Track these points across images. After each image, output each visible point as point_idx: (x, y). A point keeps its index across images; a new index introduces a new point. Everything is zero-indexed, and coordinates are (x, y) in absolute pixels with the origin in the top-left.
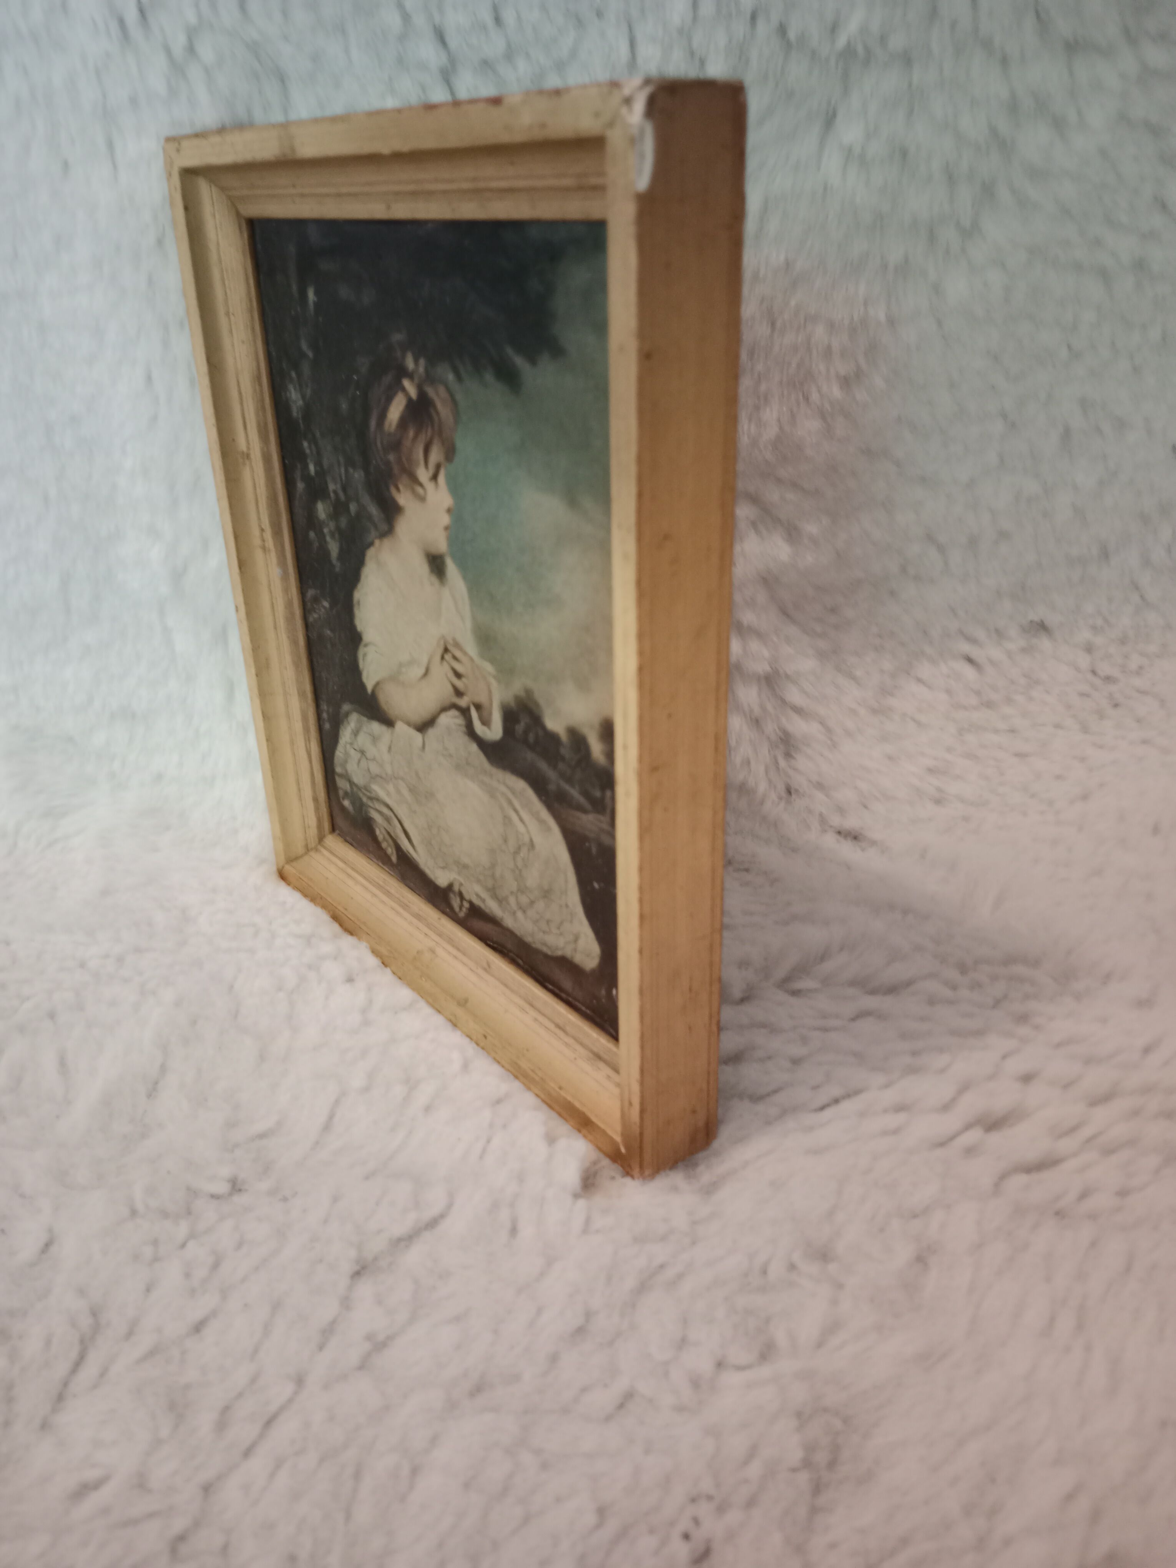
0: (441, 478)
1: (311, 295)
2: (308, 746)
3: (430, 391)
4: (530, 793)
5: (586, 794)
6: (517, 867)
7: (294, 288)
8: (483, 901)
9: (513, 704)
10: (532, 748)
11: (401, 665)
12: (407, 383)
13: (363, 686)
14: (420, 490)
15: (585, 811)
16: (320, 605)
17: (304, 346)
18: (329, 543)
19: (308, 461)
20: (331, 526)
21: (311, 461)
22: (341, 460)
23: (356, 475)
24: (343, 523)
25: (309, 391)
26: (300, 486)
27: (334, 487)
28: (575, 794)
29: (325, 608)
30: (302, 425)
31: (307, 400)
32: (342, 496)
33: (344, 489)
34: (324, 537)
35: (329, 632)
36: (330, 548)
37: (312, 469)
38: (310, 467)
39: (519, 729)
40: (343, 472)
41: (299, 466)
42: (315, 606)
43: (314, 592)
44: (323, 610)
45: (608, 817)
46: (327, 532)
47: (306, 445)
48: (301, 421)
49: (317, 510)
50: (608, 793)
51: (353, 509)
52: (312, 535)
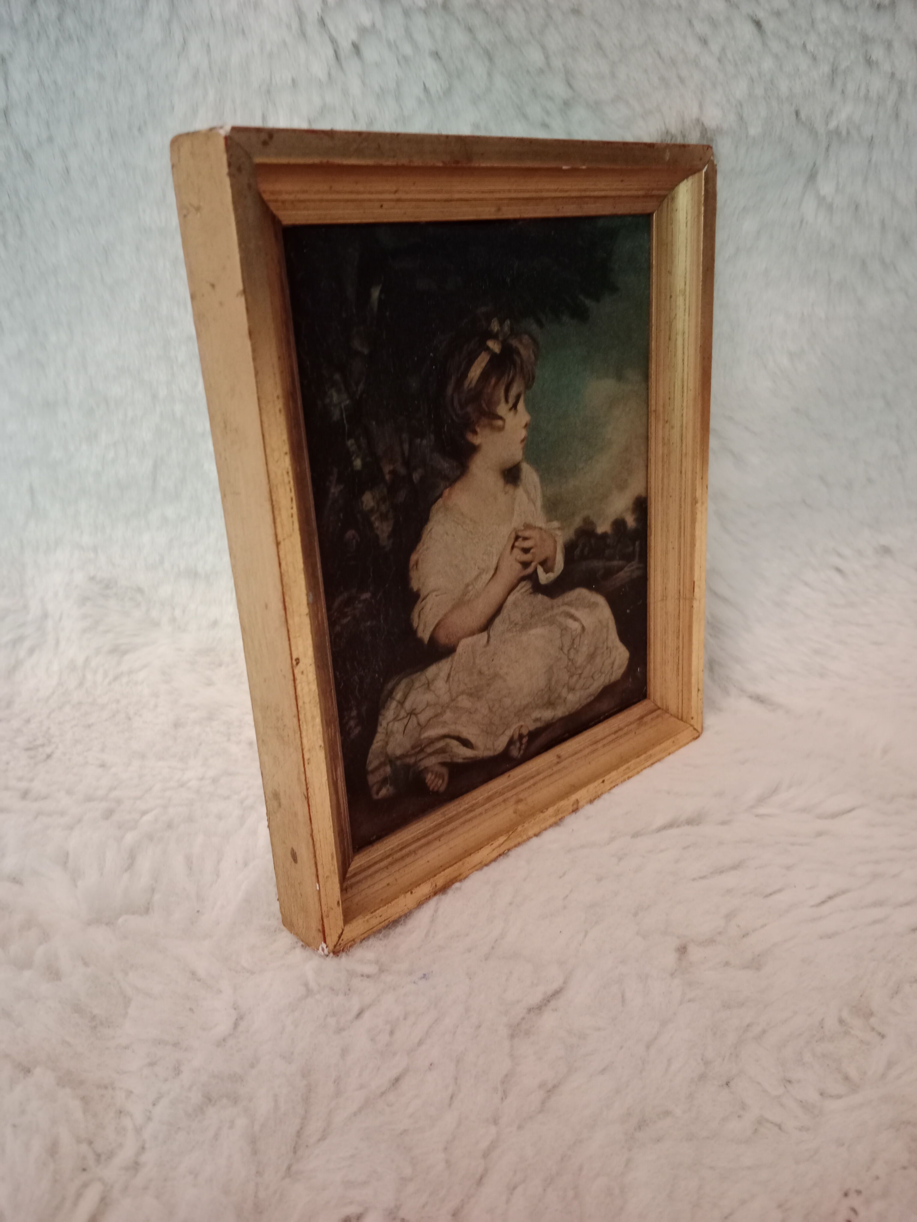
0: (521, 406)
5: (623, 557)
7: (351, 292)
9: (573, 537)
10: (588, 558)
15: (622, 569)
16: (357, 602)
17: (357, 344)
18: (377, 528)
19: (353, 458)
20: (383, 508)
21: (357, 456)
22: (405, 436)
23: (425, 442)
24: (402, 496)
25: (361, 387)
26: (335, 490)
27: (391, 467)
28: (615, 563)
29: (365, 600)
30: (347, 426)
31: (358, 397)
32: (402, 471)
33: (407, 463)
34: (371, 525)
35: (369, 623)
36: (378, 532)
37: (358, 463)
38: (355, 463)
39: (577, 552)
40: (406, 447)
41: (335, 470)
42: (346, 610)
43: (346, 595)
44: (360, 606)
45: (637, 559)
46: (376, 519)
47: (350, 442)
48: (345, 422)
49: (362, 503)
50: (637, 543)
51: (416, 476)
52: (350, 533)
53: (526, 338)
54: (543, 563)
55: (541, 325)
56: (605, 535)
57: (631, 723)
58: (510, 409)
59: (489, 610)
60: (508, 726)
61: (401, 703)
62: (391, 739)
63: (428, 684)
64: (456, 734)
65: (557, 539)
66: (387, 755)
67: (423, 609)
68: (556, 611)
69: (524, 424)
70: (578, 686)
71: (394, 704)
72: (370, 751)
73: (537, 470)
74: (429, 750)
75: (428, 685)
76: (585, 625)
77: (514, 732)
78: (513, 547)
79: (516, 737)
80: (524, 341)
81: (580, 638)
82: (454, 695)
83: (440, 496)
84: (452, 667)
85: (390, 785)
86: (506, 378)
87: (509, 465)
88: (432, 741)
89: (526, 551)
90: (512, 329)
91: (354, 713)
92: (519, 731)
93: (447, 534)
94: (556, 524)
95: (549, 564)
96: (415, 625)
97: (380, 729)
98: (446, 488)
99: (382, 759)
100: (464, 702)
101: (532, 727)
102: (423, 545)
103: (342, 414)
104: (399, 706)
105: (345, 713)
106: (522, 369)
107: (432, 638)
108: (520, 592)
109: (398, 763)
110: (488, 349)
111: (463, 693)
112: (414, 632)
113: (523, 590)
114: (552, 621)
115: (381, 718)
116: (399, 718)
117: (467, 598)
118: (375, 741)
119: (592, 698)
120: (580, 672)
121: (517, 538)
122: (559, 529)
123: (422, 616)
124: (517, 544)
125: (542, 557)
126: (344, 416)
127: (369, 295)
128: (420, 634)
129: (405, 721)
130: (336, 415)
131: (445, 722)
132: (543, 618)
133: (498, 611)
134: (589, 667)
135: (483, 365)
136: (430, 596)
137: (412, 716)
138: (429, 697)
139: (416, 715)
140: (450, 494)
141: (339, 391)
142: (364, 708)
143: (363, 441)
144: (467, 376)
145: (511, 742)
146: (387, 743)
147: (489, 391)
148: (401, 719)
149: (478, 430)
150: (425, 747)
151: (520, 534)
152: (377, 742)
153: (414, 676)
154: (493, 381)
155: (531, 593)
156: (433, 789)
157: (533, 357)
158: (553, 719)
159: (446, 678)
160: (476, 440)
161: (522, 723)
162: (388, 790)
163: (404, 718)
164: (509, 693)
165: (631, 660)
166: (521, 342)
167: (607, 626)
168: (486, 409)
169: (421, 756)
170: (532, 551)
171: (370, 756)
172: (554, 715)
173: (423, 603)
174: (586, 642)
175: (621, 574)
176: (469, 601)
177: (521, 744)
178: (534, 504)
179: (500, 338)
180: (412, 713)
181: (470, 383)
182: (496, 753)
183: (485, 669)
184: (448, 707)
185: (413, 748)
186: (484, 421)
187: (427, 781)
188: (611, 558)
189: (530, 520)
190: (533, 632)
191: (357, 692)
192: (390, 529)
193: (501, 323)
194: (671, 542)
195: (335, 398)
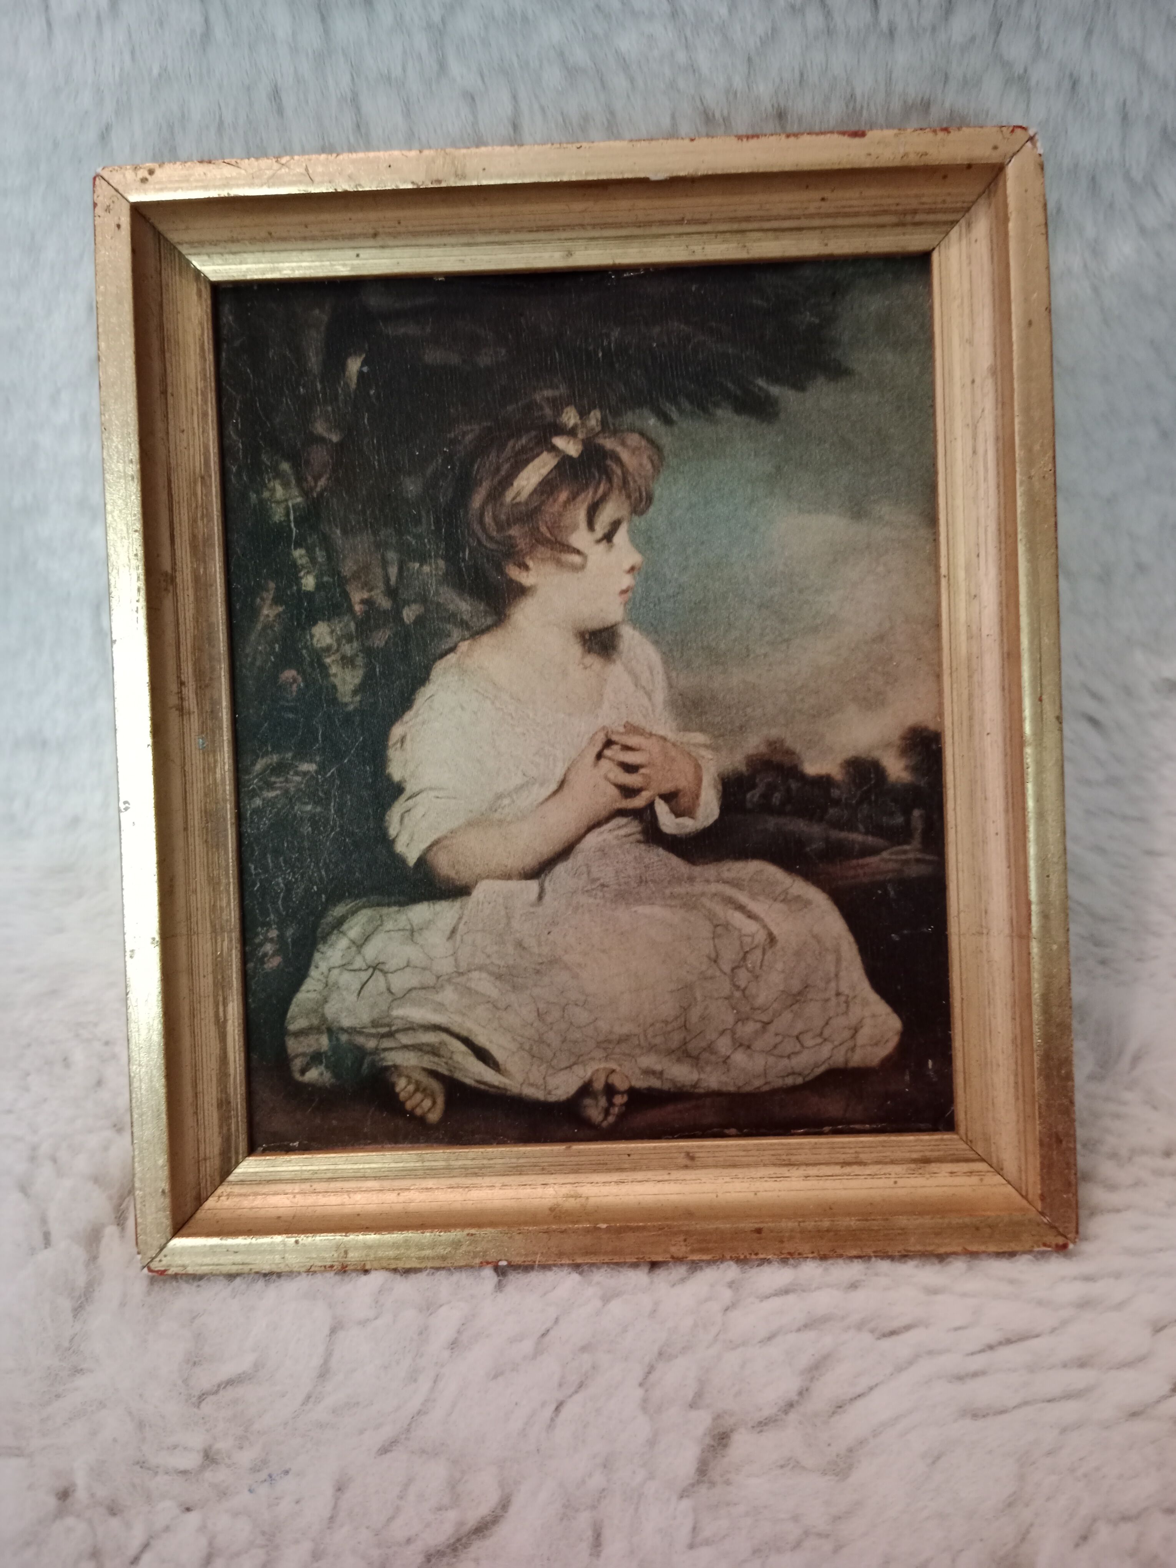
0: (621, 537)
1: (354, 365)
3: (609, 443)
4: (772, 872)
5: (878, 830)
6: (738, 988)
7: (314, 361)
8: (659, 1075)
9: (743, 768)
10: (780, 812)
11: (499, 797)
12: (559, 442)
14: (576, 559)
15: (874, 851)
16: (291, 773)
17: (320, 428)
18: (335, 675)
19: (302, 574)
20: (348, 649)
21: (308, 573)
22: (392, 555)
23: (426, 569)
24: (380, 639)
25: (322, 482)
26: (269, 612)
27: (366, 595)
28: (857, 837)
29: (305, 774)
30: (294, 530)
31: (315, 495)
32: (385, 603)
33: (392, 593)
34: (324, 669)
35: (309, 808)
36: (337, 681)
37: (309, 582)
38: (303, 581)
39: (753, 796)
40: (393, 571)
41: (272, 585)
42: (273, 779)
43: (275, 758)
44: (298, 779)
45: (916, 843)
46: (333, 661)
47: (298, 553)
48: (292, 525)
49: (312, 636)
50: (916, 813)
51: (409, 614)
52: (289, 674)
53: (634, 439)
54: (669, 798)
55: (667, 420)
56: (824, 782)
57: (893, 1162)
58: (599, 541)
59: (545, 849)
60: (578, 1060)
61: (359, 945)
62: (335, 995)
63: (412, 931)
64: (465, 1033)
65: (702, 763)
66: (323, 1018)
67: (409, 811)
68: (698, 888)
69: (627, 567)
70: (758, 1045)
71: (343, 943)
72: (295, 1000)
73: (656, 643)
74: (405, 1039)
75: (412, 933)
76: (775, 932)
77: (593, 1074)
78: (599, 756)
79: (599, 1085)
80: (629, 442)
81: (764, 953)
82: (463, 967)
83: (452, 650)
84: (460, 918)
85: (327, 1067)
86: (591, 494)
87: (595, 624)
88: (411, 1028)
89: (630, 768)
90: (604, 423)
91: (273, 933)
92: (607, 1077)
93: (463, 708)
94: (699, 738)
95: (684, 801)
96: (392, 832)
97: (314, 973)
98: (464, 639)
99: (316, 1022)
100: (483, 983)
101: (641, 1083)
102: (417, 715)
103: (287, 514)
104: (354, 949)
105: (259, 929)
106: (625, 482)
107: (422, 861)
108: (616, 833)
109: (344, 1038)
110: (553, 449)
111: (480, 968)
112: (388, 843)
113: (622, 832)
114: (690, 904)
115: (317, 956)
116: (350, 967)
117: (497, 816)
118: (304, 988)
119: (799, 1080)
120: (765, 1018)
121: (609, 743)
122: (706, 746)
123: (406, 820)
124: (608, 753)
125: (667, 787)
126: (292, 518)
127: (343, 367)
128: (400, 847)
129: (364, 976)
130: (278, 515)
131: (441, 1005)
132: (668, 892)
133: (565, 852)
134: (787, 1016)
135: (545, 471)
136: (424, 795)
137: (377, 972)
138: (410, 952)
139: (385, 973)
140: (470, 648)
141: (286, 485)
142: (289, 932)
143: (320, 555)
144: (512, 484)
145: (586, 1090)
146: (325, 1000)
147: (556, 508)
148: (354, 970)
149: (530, 564)
150: (397, 1031)
151: (615, 738)
152: (308, 991)
153: (385, 910)
154: (563, 496)
155: (639, 842)
156: (413, 1109)
157: (649, 466)
158: (695, 1086)
159: (448, 933)
160: (526, 579)
161: (613, 1065)
162: (322, 1074)
163: (360, 970)
164: (585, 1002)
165: (906, 1034)
166: (623, 444)
167: (837, 951)
168: (548, 535)
169: (386, 1043)
170: (642, 771)
171: (293, 1009)
172: (699, 1080)
173: (411, 803)
174: (779, 966)
175: (873, 861)
176: (501, 822)
177: (611, 1104)
178: (649, 695)
179: (581, 436)
180: (376, 967)
181: (518, 494)
182: (552, 1098)
183: (530, 942)
184: (449, 980)
185: (375, 1024)
186: (542, 551)
187: (398, 1089)
188: (851, 827)
189: (638, 719)
190: (643, 910)
191: (280, 902)
192: (357, 681)
193: (583, 414)
194: (994, 822)
195: (280, 492)
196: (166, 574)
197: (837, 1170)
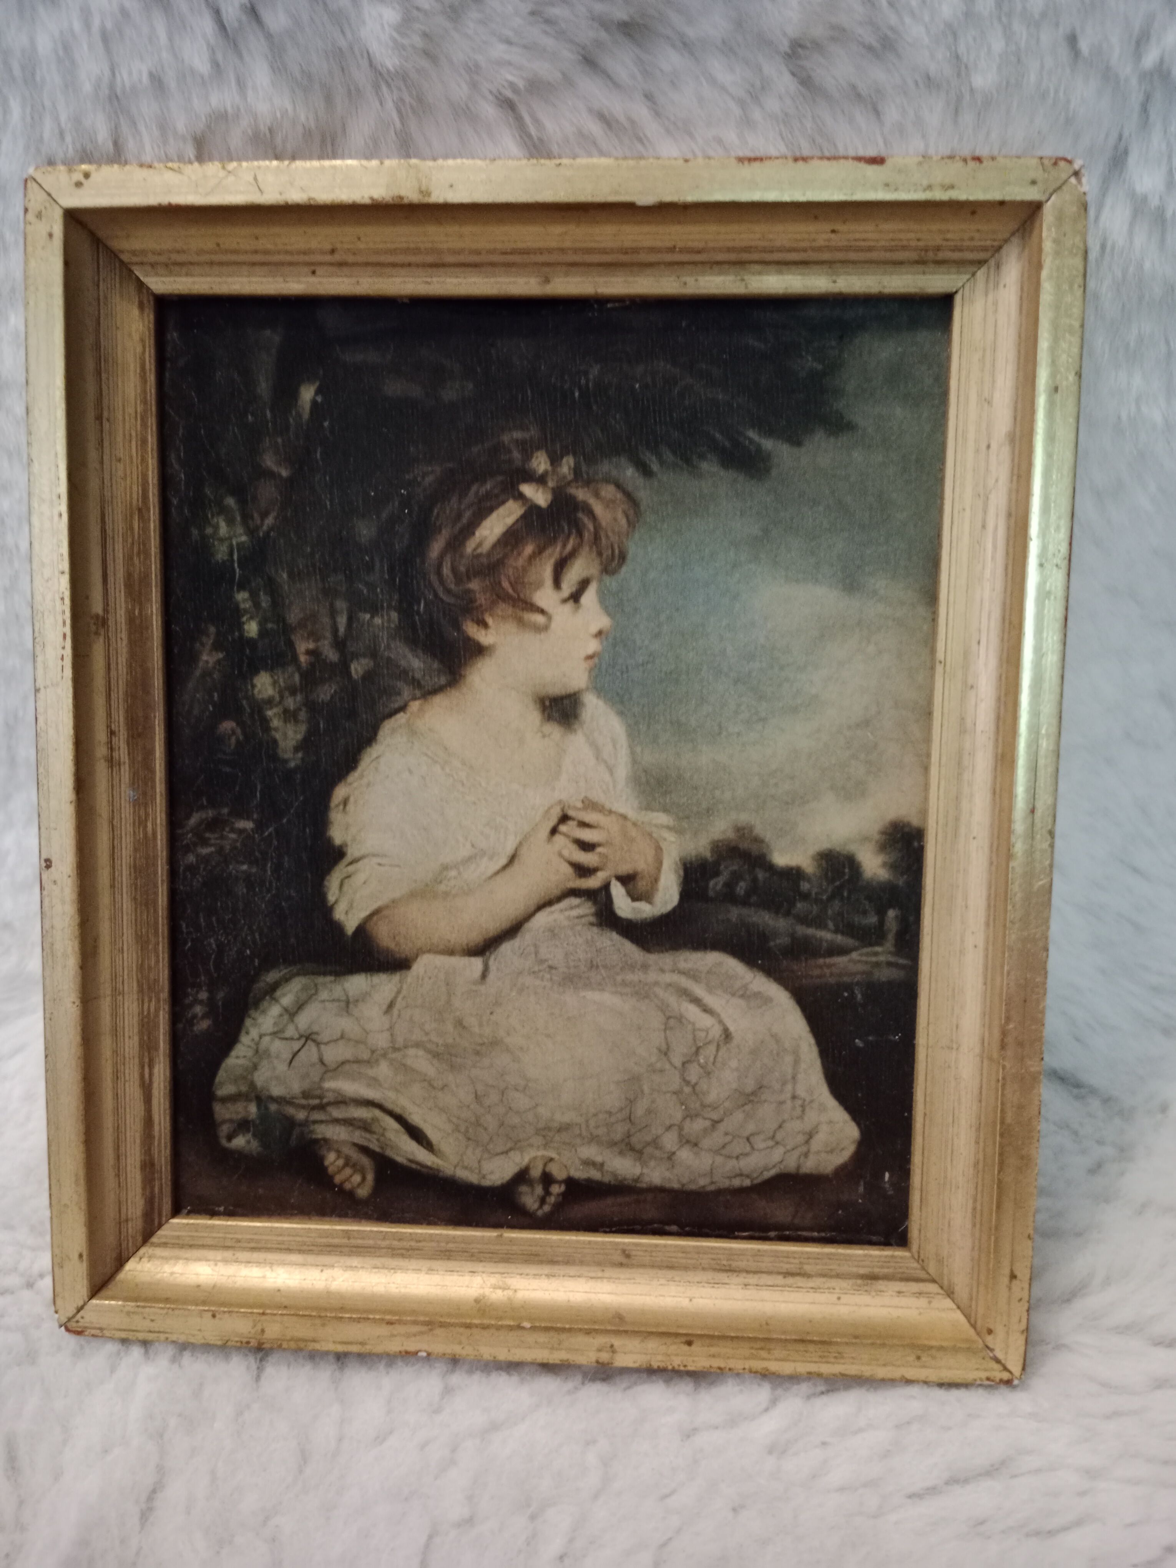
0: (590, 597)
1: (307, 394)
2: (147, 1076)
3: (581, 494)
4: (733, 965)
5: (849, 929)
6: (688, 1083)
7: (264, 387)
8: (600, 1166)
9: (708, 854)
10: (745, 902)
11: (445, 868)
12: (527, 490)
13: (337, 928)
14: (539, 619)
15: (843, 951)
16: (227, 829)
17: (269, 461)
18: (276, 729)
19: (244, 619)
20: (291, 703)
21: (252, 618)
22: (341, 605)
23: (378, 621)
24: (325, 693)
25: (270, 521)
26: (208, 658)
27: (311, 646)
28: (826, 935)
29: (241, 831)
30: (237, 570)
31: (261, 534)
32: (331, 655)
33: (339, 644)
34: (265, 722)
35: (245, 867)
36: (278, 736)
37: (252, 628)
38: (246, 627)
39: (716, 884)
40: (342, 621)
41: (212, 630)
42: (207, 835)
43: (210, 813)
44: (233, 836)
45: (889, 944)
46: (275, 714)
47: (242, 597)
48: (236, 565)
49: (253, 686)
50: (891, 913)
51: (357, 669)
52: (228, 726)
53: (609, 491)
54: (627, 880)
55: (646, 471)
56: (794, 875)
57: (838, 1276)
58: (565, 601)
59: (492, 925)
60: (517, 1145)
61: (292, 1013)
62: (265, 1063)
63: (348, 1003)
64: (398, 1110)
65: (664, 845)
66: (252, 1085)
67: (349, 877)
68: (652, 976)
69: (594, 629)
70: (706, 1143)
71: (275, 1010)
72: (223, 1065)
73: (621, 714)
74: (337, 1113)
75: (347, 1005)
76: (732, 1029)
77: (530, 1162)
78: (554, 831)
79: (536, 1173)
80: (603, 493)
81: (718, 1050)
82: (400, 1041)
83: (403, 708)
84: (399, 992)
85: (254, 1135)
86: (558, 549)
87: (556, 690)
88: (342, 1101)
89: (586, 846)
90: (577, 471)
91: (203, 995)
92: (545, 1165)
93: (410, 772)
94: (662, 818)
95: (642, 885)
96: (331, 898)
97: (245, 1039)
98: (414, 699)
99: (244, 1089)
100: (419, 1060)
101: (580, 1173)
102: (362, 776)
103: (231, 554)
104: (286, 1017)
105: (189, 990)
106: (596, 538)
107: (361, 930)
108: (567, 913)
109: (273, 1107)
110: (521, 497)
111: (418, 1045)
112: (327, 910)
113: (575, 913)
114: (643, 993)
115: (248, 1022)
116: (282, 1036)
117: (442, 888)
118: (233, 1053)
119: (747, 1183)
120: (715, 1116)
121: (565, 818)
122: (669, 828)
123: (345, 888)
124: (563, 828)
125: (625, 868)
126: (235, 557)
127: (294, 395)
128: (339, 914)
129: (296, 1045)
130: (221, 553)
131: (375, 1079)
132: (619, 978)
133: (512, 931)
134: (739, 1116)
135: (510, 521)
136: (366, 861)
137: (309, 1042)
138: (345, 1024)
139: (318, 1044)
140: (421, 710)
141: (230, 522)
142: (221, 995)
143: (265, 601)
144: (474, 534)
145: (522, 1177)
146: (255, 1067)
147: (520, 562)
148: (286, 1039)
149: (490, 621)
150: (329, 1104)
151: (571, 813)
152: (237, 1057)
153: (321, 979)
154: (529, 549)
155: (592, 924)
156: (342, 1183)
157: (623, 522)
158: (637, 1180)
159: (385, 1007)
160: (484, 637)
161: (553, 1154)
162: (248, 1142)
163: (292, 1039)
164: (526, 1087)
165: (864, 1144)
166: (597, 495)
167: (796, 1053)
168: (510, 591)
169: (317, 1116)
170: (599, 850)
171: (222, 1075)
172: (642, 1174)
173: (351, 868)
174: (734, 1064)
175: (841, 961)
176: (446, 894)
177: (547, 1193)
178: (611, 770)
179: (551, 484)
180: (308, 1037)
181: (480, 545)
182: (487, 1183)
183: (471, 1021)
184: (384, 1055)
185: (306, 1095)
186: (503, 608)
187: (326, 1163)
188: (819, 922)
189: (597, 795)
190: (592, 995)
191: (211, 963)
192: (299, 737)
193: (555, 460)
194: (973, 933)
195: (223, 529)
196: (97, 616)
197: (779, 1280)
